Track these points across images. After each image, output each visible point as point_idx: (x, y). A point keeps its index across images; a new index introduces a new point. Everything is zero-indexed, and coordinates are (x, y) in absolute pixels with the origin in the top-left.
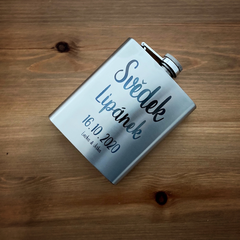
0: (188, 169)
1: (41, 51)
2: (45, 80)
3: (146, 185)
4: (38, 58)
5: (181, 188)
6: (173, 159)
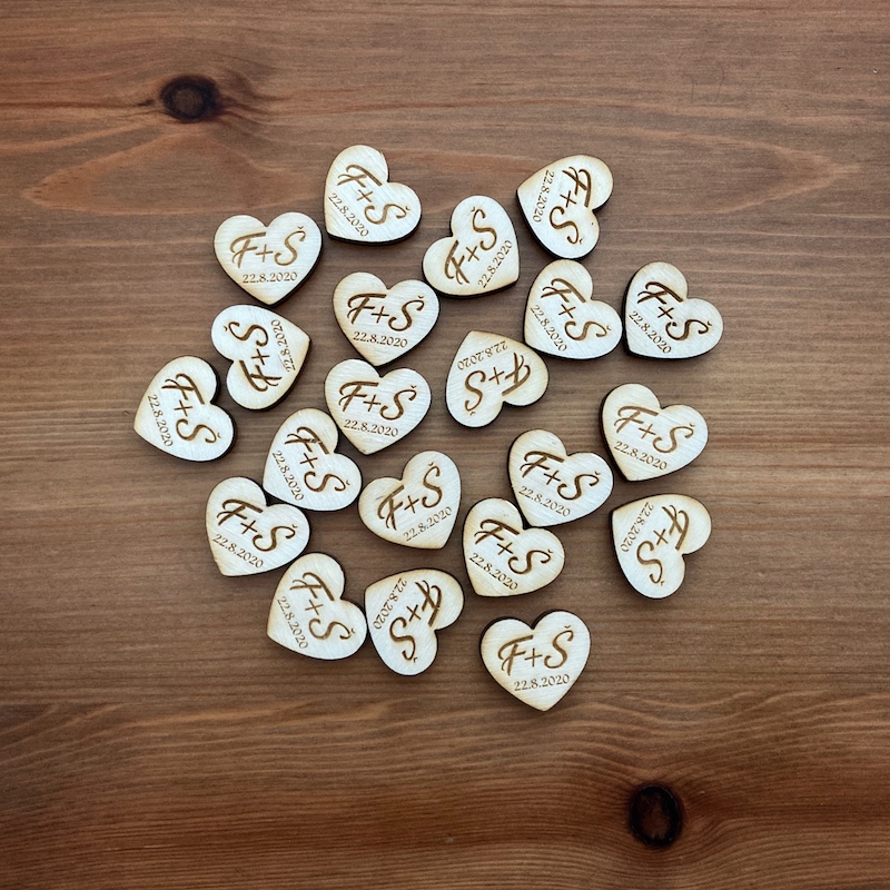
0: (781, 673)
1: (91, 114)
2: (105, 244)
3: (578, 750)
4: (74, 147)
5: (751, 766)
6: (709, 622)
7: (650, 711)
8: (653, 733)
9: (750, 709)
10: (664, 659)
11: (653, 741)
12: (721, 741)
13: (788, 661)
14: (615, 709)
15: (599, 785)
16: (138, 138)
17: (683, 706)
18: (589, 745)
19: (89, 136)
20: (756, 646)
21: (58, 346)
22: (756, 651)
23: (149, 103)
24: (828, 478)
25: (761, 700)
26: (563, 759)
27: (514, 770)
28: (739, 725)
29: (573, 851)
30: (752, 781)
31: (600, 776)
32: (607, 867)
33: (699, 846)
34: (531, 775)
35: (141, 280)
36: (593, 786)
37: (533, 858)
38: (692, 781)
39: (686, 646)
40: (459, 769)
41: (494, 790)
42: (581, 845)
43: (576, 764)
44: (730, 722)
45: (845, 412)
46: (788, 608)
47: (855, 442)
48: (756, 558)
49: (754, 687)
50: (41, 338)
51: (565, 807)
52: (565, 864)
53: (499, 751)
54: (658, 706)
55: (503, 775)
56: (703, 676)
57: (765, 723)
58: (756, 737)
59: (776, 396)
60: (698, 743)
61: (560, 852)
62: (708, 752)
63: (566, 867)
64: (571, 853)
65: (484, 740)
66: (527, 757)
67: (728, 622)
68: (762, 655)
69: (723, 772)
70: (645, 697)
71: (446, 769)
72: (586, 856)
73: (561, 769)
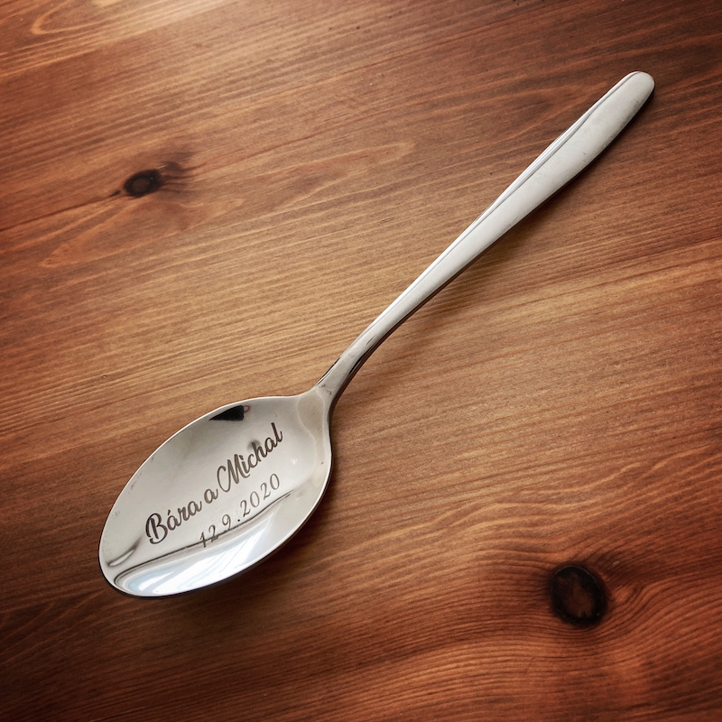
1: (82, 209)
2: (90, 278)
3: (490, 548)
4: (72, 229)
5: (658, 529)
6: (580, 414)
7: (547, 500)
8: (555, 518)
9: (641, 478)
10: (548, 453)
11: (556, 526)
12: (621, 512)
13: (665, 429)
14: (514, 505)
15: (516, 576)
16: (110, 214)
17: (575, 489)
18: (497, 542)
19: (81, 221)
20: (630, 423)
21: (59, 347)
22: (631, 428)
23: (116, 193)
24: (651, 281)
25: (649, 467)
26: (477, 559)
27: (435, 578)
28: (634, 494)
29: (507, 645)
30: (662, 543)
31: (514, 567)
32: (542, 655)
33: (629, 616)
34: (450, 580)
35: (113, 292)
36: (511, 579)
37: (467, 659)
38: (603, 556)
39: (566, 438)
40: (385, 588)
41: (419, 601)
42: (512, 637)
43: (490, 562)
44: (625, 494)
45: (649, 232)
46: (649, 387)
47: (666, 250)
48: (607, 354)
49: (639, 458)
50: (49, 344)
51: (489, 604)
52: (500, 659)
53: (417, 564)
54: (553, 494)
55: (426, 585)
56: (587, 460)
57: (659, 487)
58: (654, 502)
59: (588, 237)
60: (599, 519)
61: (492, 648)
62: (613, 525)
63: (502, 662)
64: (503, 648)
65: (403, 557)
66: (444, 564)
67: (599, 410)
68: (637, 430)
69: (632, 540)
70: (539, 489)
71: (374, 590)
72: (519, 647)
73: (477, 569)
